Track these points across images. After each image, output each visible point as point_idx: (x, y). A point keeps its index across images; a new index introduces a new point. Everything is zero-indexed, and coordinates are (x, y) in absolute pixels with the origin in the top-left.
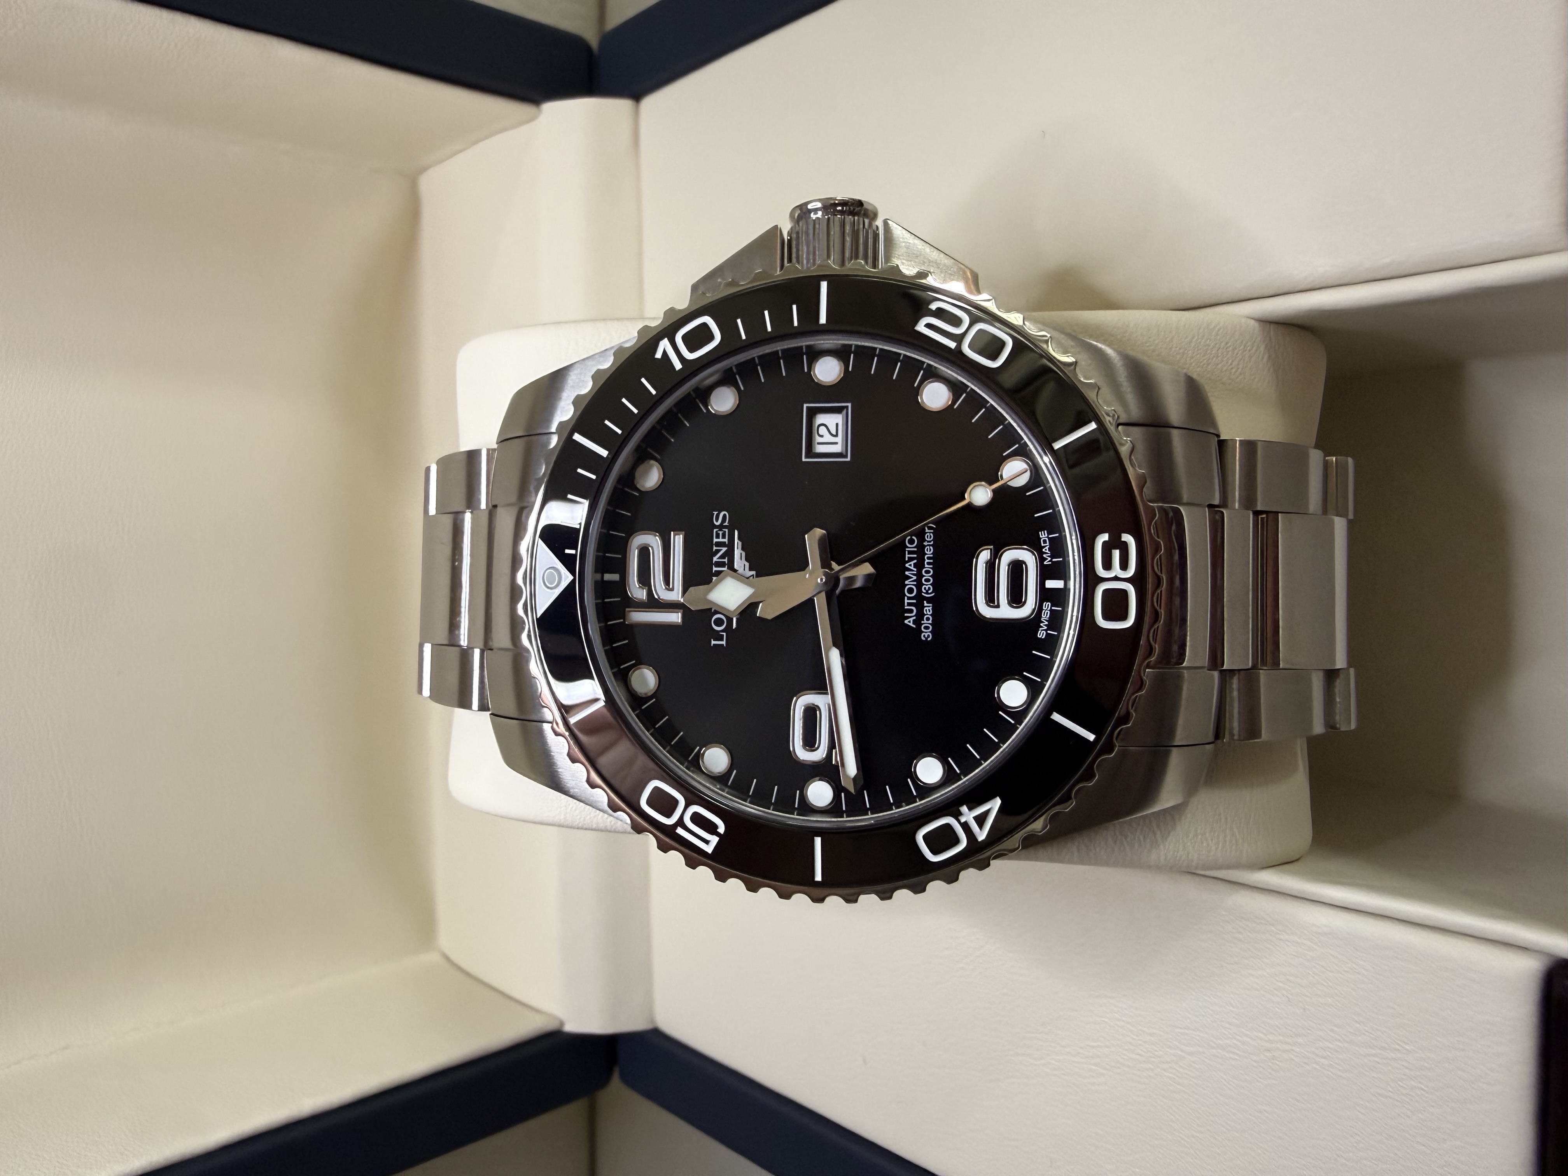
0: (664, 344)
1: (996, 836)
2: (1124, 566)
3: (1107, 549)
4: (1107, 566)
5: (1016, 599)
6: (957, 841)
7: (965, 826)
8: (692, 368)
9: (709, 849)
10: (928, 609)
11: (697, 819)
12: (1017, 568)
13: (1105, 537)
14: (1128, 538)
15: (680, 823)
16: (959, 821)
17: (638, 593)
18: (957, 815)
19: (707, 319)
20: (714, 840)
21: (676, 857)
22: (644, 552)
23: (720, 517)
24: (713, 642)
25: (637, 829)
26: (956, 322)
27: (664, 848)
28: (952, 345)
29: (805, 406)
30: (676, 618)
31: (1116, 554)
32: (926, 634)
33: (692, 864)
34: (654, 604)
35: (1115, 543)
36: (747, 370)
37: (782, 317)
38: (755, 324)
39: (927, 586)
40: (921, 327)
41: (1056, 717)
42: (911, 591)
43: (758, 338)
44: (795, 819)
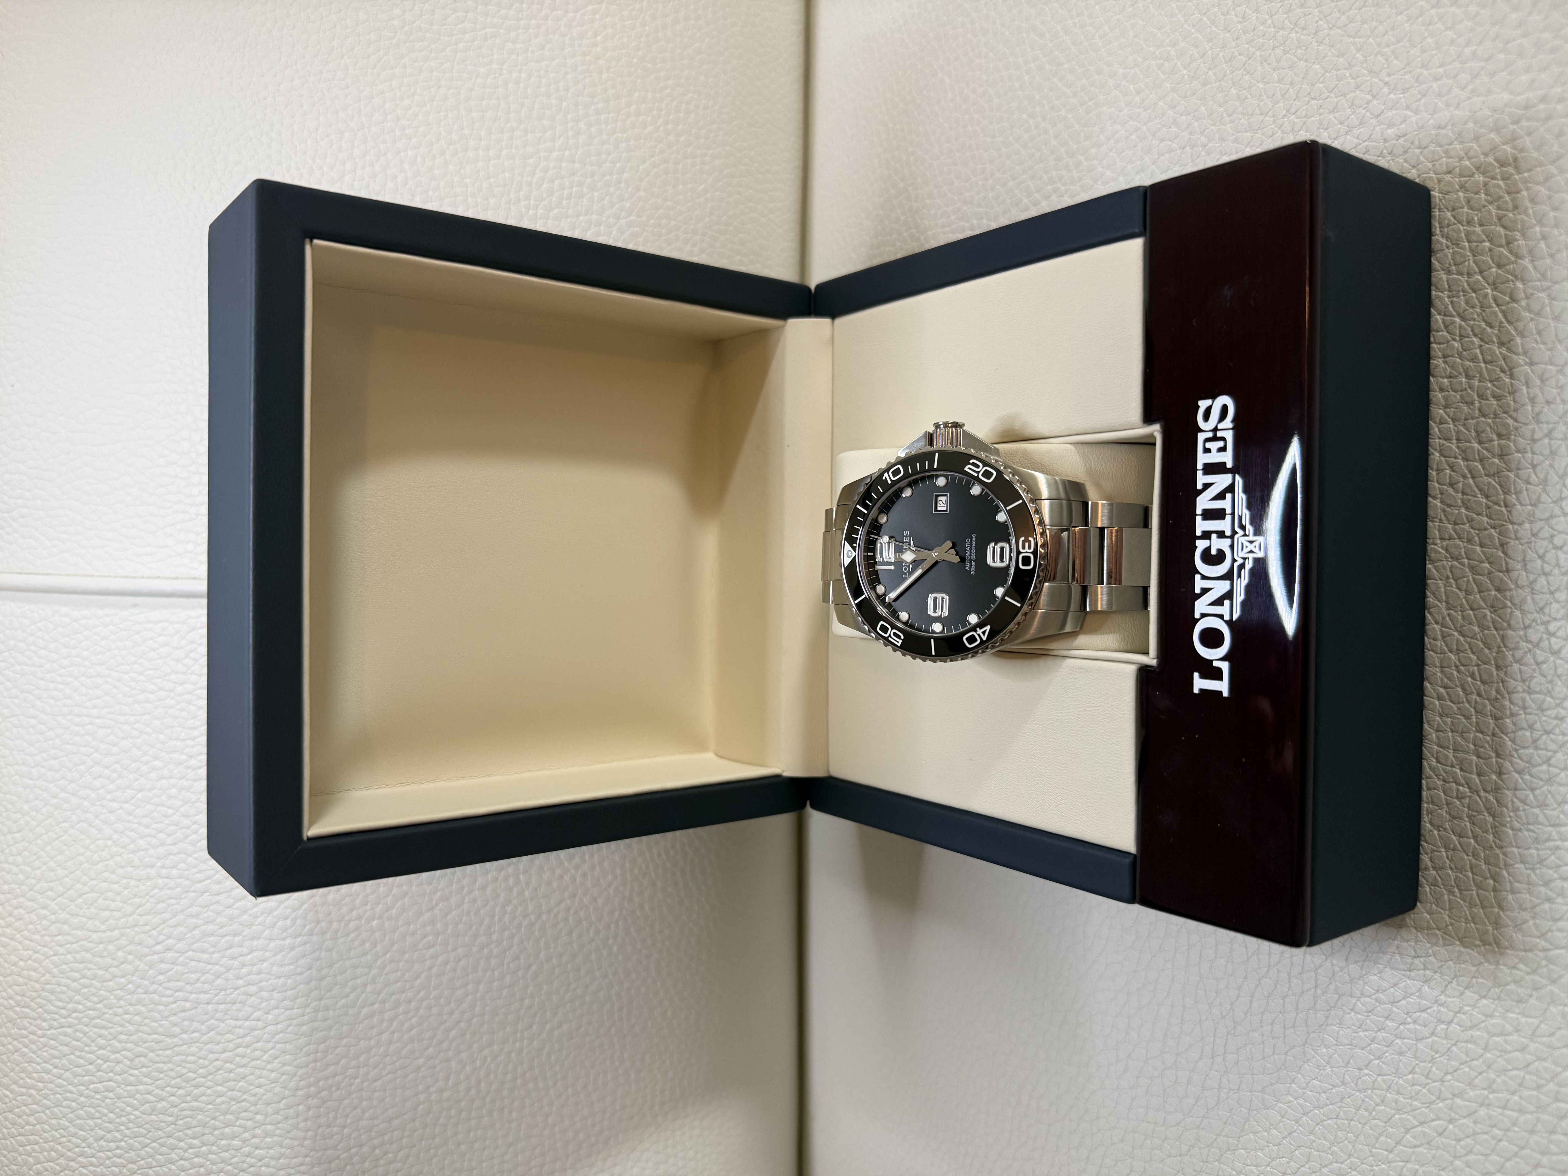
0: (886, 475)
1: (989, 638)
2: (1029, 548)
3: (1024, 542)
4: (1024, 548)
5: (1002, 559)
6: (976, 640)
7: (979, 635)
8: (894, 483)
9: (899, 645)
10: (973, 564)
11: (895, 634)
12: (1002, 550)
13: (1023, 538)
14: (1030, 539)
15: (890, 636)
16: (977, 633)
17: (879, 559)
18: (976, 631)
19: (899, 466)
20: (900, 641)
21: (890, 648)
22: (882, 545)
24: (902, 575)
25: (877, 639)
26: (978, 466)
27: (886, 645)
28: (976, 475)
29: (934, 494)
30: (892, 567)
31: (1027, 544)
32: (973, 573)
33: (895, 651)
34: (884, 563)
35: (1027, 540)
36: (915, 482)
37: (922, 466)
38: (914, 468)
39: (973, 556)
40: (966, 469)
41: (1007, 598)
42: (968, 558)
43: (915, 472)
44: (927, 635)
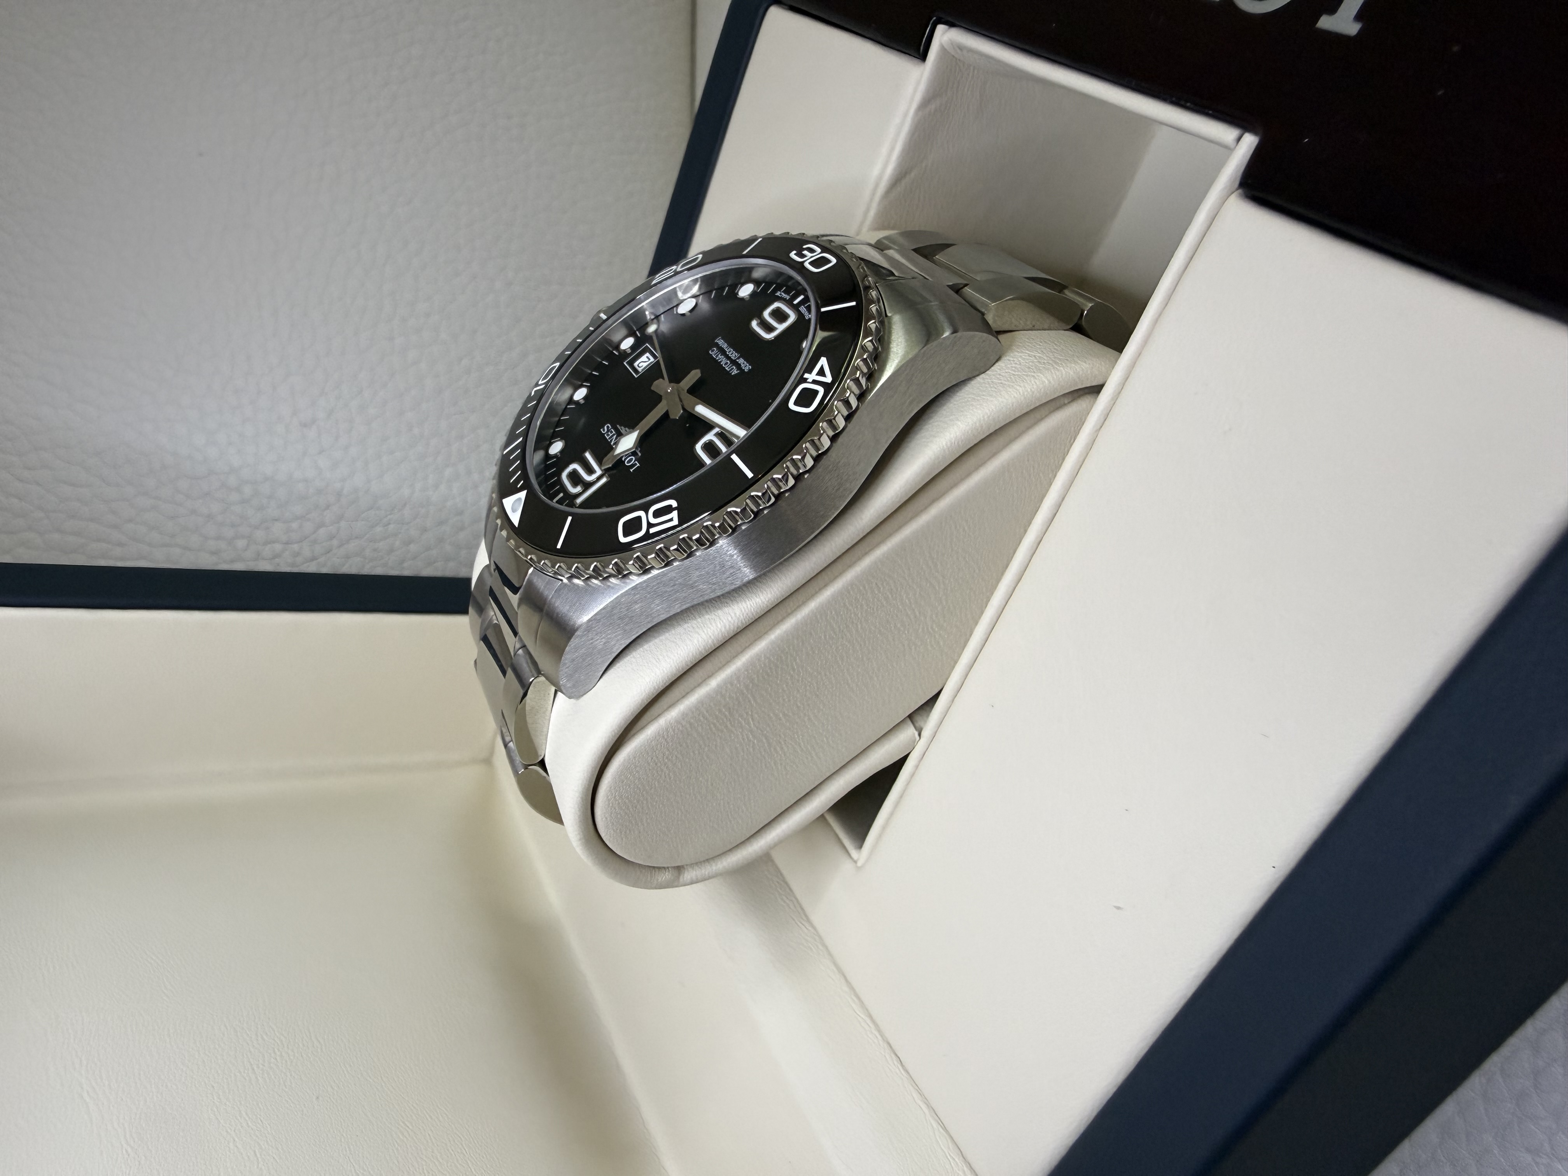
1: (837, 373)
5: (784, 320)
6: (816, 392)
7: (815, 382)
9: (675, 522)
10: (741, 361)
11: (657, 514)
12: (775, 312)
15: (650, 525)
16: (809, 382)
17: (577, 489)
18: (805, 381)
20: (674, 513)
22: (572, 474)
23: (604, 429)
24: (631, 470)
29: (625, 363)
30: (604, 480)
32: (746, 367)
34: (589, 486)
39: (734, 355)
42: (726, 364)
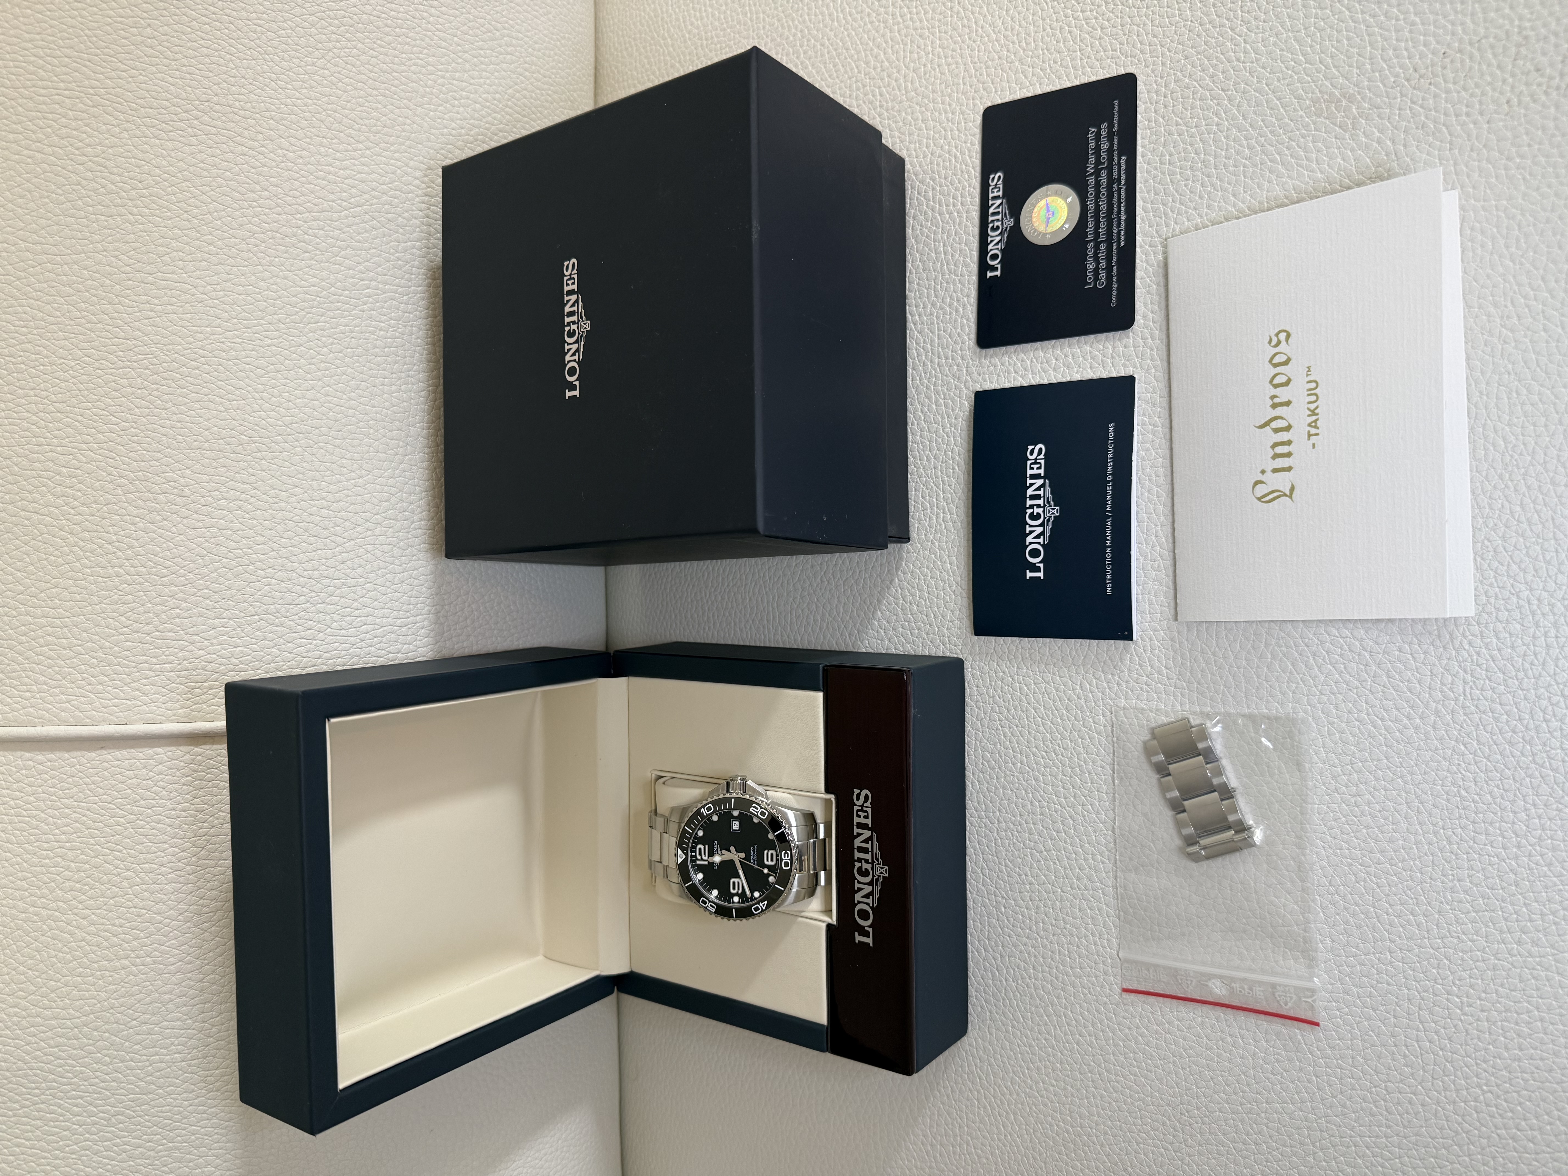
0: (703, 809)
1: (766, 908)
2: (788, 857)
5: (772, 860)
6: (760, 909)
7: (761, 907)
8: (708, 815)
9: (713, 912)
10: (756, 862)
11: (711, 905)
12: (772, 855)
13: (784, 851)
17: (699, 857)
18: (760, 904)
19: (711, 805)
20: (714, 910)
22: (700, 849)
23: (715, 842)
24: (714, 868)
26: (757, 808)
28: (757, 813)
29: (731, 819)
30: (706, 863)
31: (786, 854)
33: (710, 915)
34: (702, 860)
41: (776, 885)
44: (731, 905)
